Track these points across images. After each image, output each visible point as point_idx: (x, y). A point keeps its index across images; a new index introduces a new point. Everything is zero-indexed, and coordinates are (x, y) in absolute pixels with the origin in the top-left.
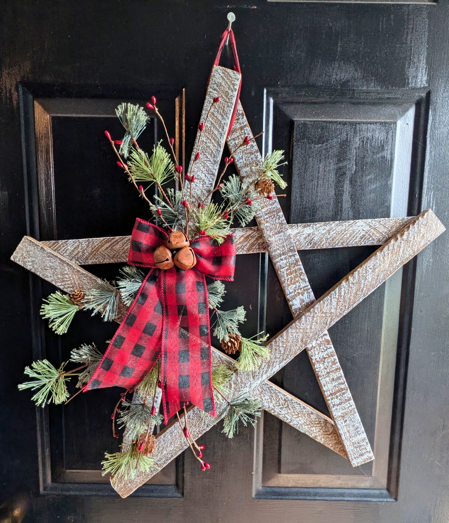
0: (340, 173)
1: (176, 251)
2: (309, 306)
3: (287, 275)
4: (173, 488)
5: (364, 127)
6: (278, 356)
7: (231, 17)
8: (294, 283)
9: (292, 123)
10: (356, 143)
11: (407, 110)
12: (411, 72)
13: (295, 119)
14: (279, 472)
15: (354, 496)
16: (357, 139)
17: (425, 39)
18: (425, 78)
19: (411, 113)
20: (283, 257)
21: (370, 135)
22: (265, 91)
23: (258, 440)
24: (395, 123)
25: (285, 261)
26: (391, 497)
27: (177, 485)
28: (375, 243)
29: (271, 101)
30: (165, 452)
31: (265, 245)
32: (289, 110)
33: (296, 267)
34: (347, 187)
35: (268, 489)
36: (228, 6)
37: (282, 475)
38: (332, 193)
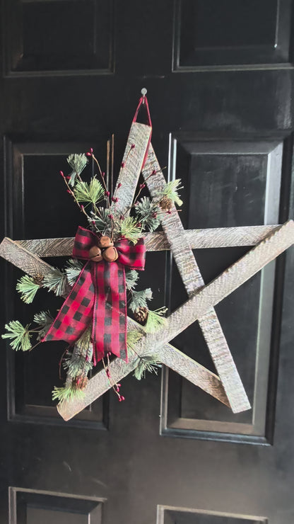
0: (226, 192)
1: (104, 249)
2: (200, 289)
3: (184, 266)
4: (101, 424)
5: (243, 158)
6: (176, 325)
7: (144, 91)
8: (189, 273)
9: (190, 156)
10: (238, 169)
11: (276, 145)
12: (279, 117)
13: (193, 153)
14: (180, 417)
15: (239, 439)
16: (238, 167)
17: (289, 94)
18: (289, 122)
19: (280, 147)
20: (181, 254)
21: (248, 164)
22: (170, 135)
23: (164, 391)
24: (267, 155)
25: (182, 257)
26: (267, 443)
27: (103, 421)
28: (251, 244)
29: (175, 141)
30: (94, 390)
31: (168, 245)
32: (188, 147)
33: (190, 262)
34: (230, 202)
35: (172, 430)
36: (145, 77)
37: (182, 419)
38: (219, 206)
